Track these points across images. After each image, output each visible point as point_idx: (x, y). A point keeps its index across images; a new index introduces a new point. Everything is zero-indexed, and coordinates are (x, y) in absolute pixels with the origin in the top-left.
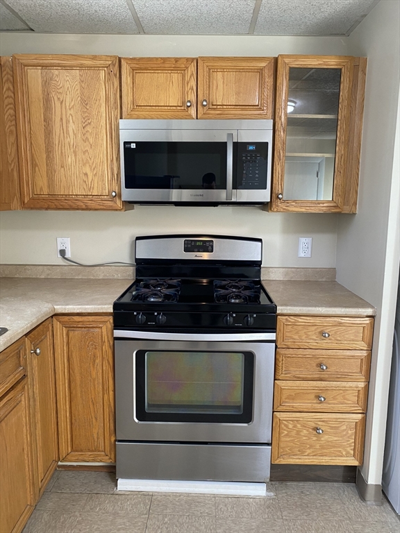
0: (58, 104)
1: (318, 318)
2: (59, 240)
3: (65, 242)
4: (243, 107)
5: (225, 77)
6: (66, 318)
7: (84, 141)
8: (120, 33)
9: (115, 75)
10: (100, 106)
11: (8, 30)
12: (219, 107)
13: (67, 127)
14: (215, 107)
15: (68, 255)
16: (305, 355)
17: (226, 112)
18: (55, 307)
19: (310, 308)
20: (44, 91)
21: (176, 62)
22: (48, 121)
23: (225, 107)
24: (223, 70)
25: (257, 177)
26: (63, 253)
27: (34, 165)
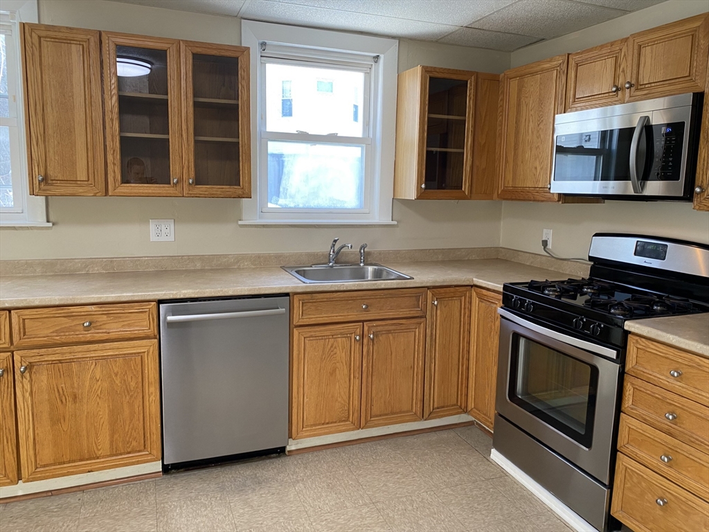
0: (525, 107)
1: (672, 350)
2: (545, 231)
3: (548, 234)
4: (673, 81)
5: (654, 51)
6: (484, 292)
7: (538, 138)
8: (609, 19)
9: (564, 72)
10: (550, 104)
11: (531, 44)
12: (647, 86)
13: (528, 126)
14: (643, 87)
15: (550, 246)
16: (654, 393)
17: (653, 91)
18: (474, 279)
19: (660, 333)
20: (517, 97)
21: (612, 46)
22: (517, 122)
23: (653, 85)
24: (654, 42)
25: (670, 166)
26: (545, 243)
27: (507, 161)
